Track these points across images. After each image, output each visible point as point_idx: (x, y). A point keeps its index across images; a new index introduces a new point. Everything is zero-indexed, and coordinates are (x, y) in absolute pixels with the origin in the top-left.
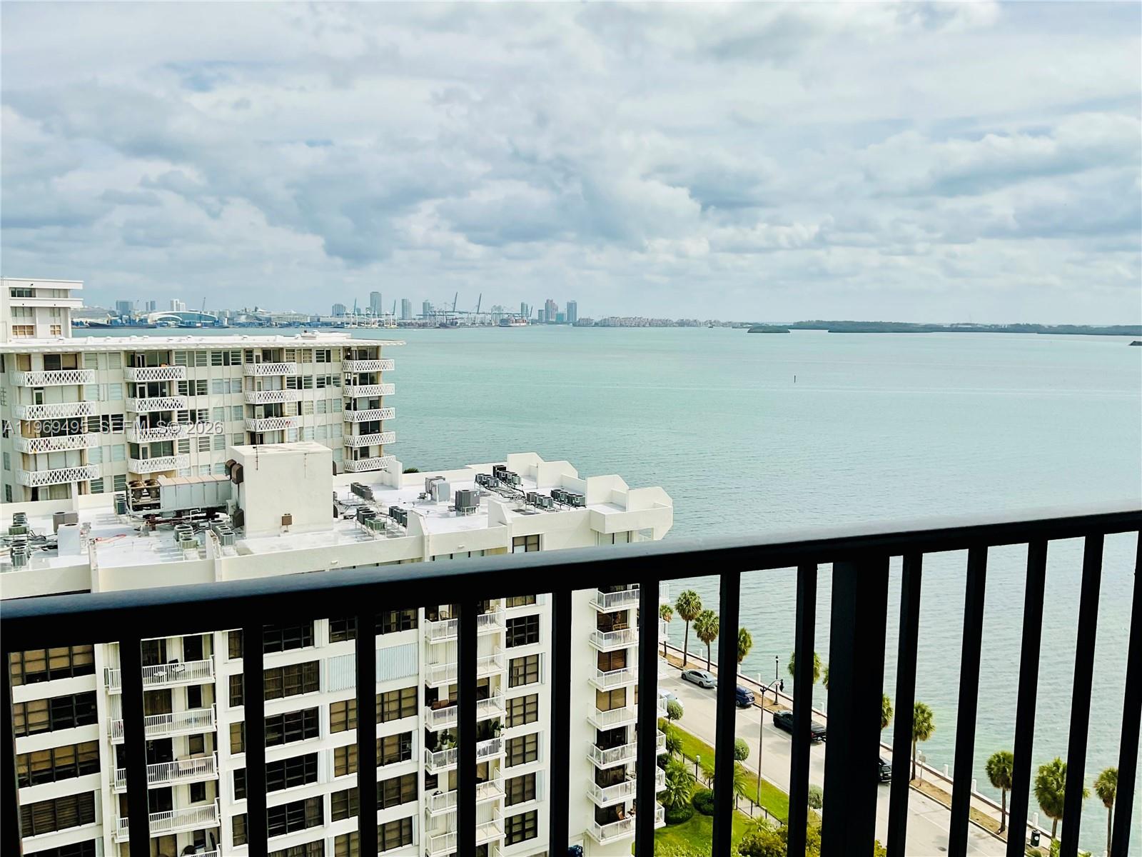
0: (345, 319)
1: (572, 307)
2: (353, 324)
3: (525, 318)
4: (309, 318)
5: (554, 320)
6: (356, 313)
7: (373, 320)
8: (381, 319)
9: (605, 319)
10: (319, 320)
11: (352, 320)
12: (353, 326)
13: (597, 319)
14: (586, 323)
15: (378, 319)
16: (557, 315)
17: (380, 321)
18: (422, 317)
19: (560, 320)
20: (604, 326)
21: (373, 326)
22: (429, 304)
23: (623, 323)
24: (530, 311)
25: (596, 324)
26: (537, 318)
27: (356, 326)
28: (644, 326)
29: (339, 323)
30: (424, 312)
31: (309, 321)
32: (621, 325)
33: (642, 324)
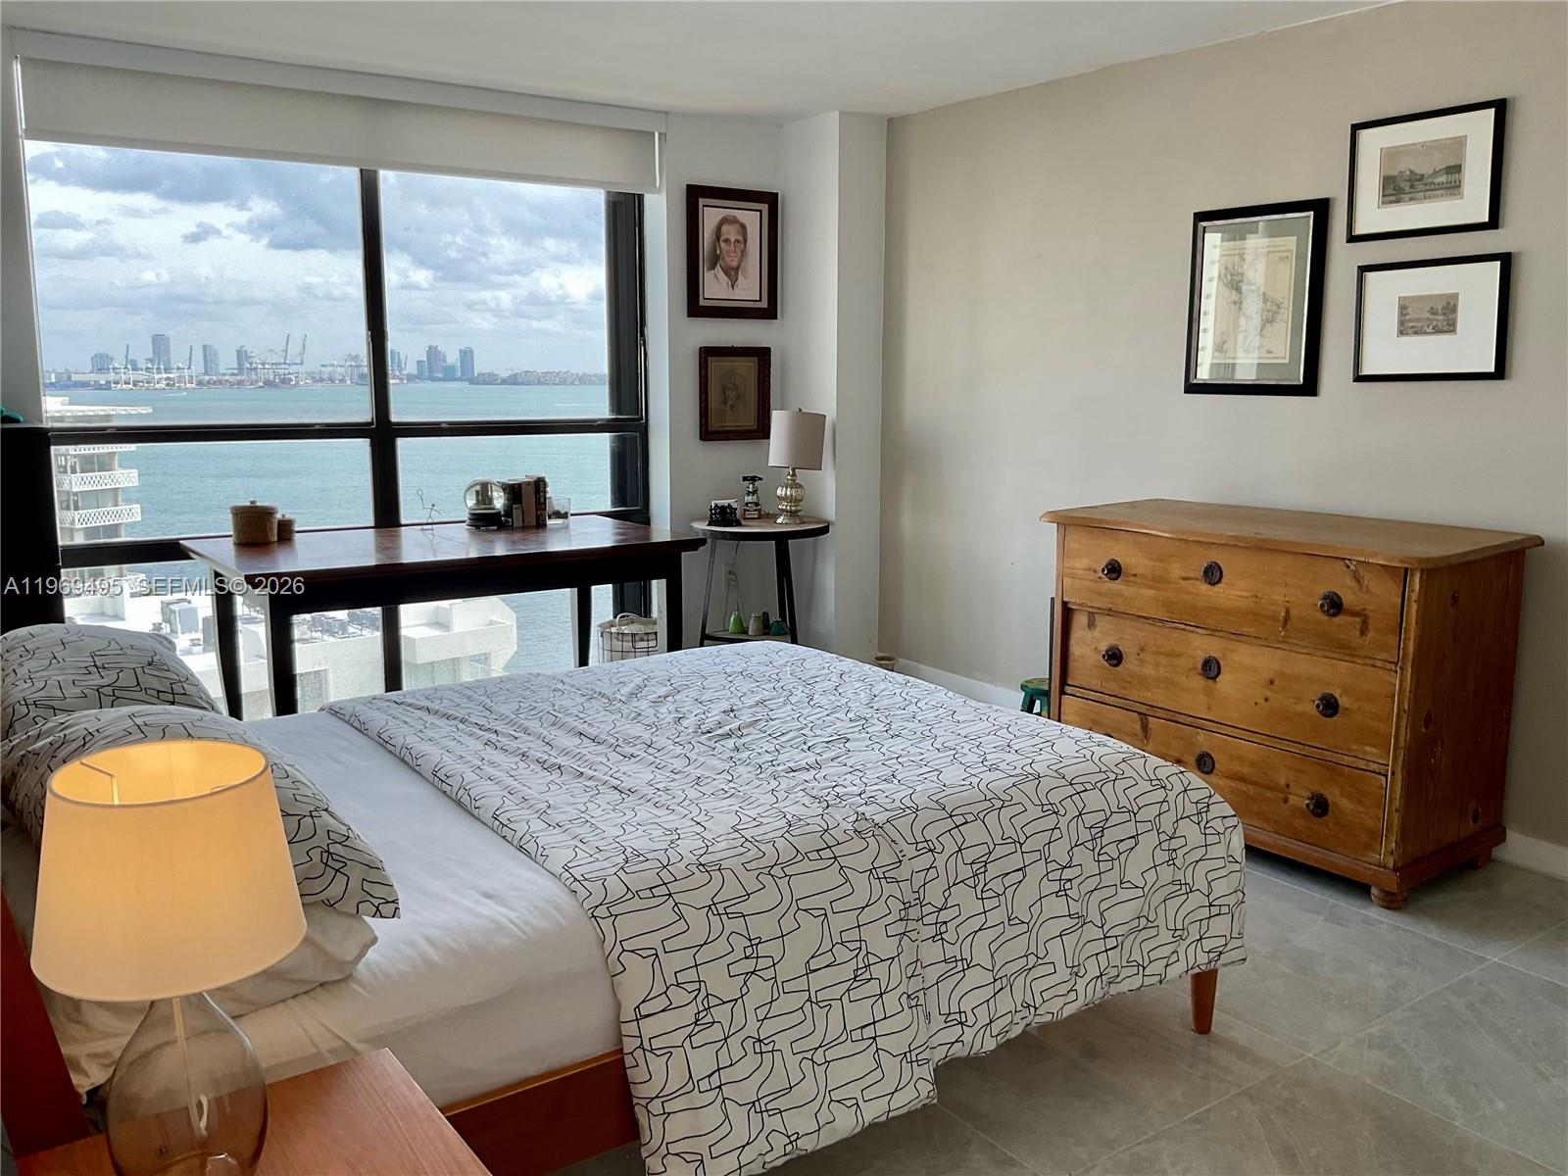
0: (112, 377)
1: (467, 356)
2: (125, 383)
3: (397, 373)
4: (53, 376)
5: (440, 375)
6: (129, 366)
7: (157, 376)
8: (171, 376)
9: (516, 374)
10: (69, 378)
11: (124, 377)
12: (125, 386)
13: (505, 375)
14: (489, 379)
15: (165, 376)
16: (445, 367)
17: (168, 378)
18: (235, 371)
19: (449, 375)
20: (515, 384)
21: (157, 386)
22: (246, 352)
23: (542, 380)
24: (403, 362)
25: (504, 382)
26: (415, 372)
27: (131, 386)
28: (572, 384)
29: (103, 382)
30: (239, 364)
31: (53, 380)
32: (540, 383)
33: (569, 380)
